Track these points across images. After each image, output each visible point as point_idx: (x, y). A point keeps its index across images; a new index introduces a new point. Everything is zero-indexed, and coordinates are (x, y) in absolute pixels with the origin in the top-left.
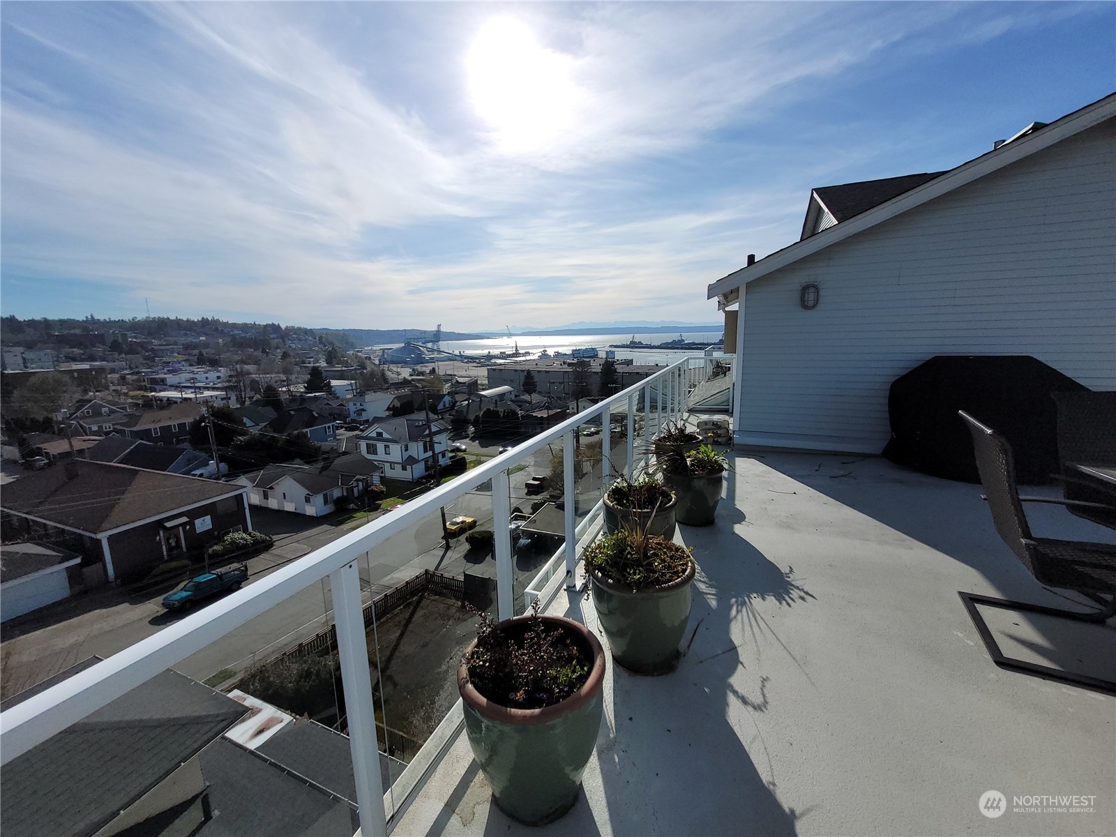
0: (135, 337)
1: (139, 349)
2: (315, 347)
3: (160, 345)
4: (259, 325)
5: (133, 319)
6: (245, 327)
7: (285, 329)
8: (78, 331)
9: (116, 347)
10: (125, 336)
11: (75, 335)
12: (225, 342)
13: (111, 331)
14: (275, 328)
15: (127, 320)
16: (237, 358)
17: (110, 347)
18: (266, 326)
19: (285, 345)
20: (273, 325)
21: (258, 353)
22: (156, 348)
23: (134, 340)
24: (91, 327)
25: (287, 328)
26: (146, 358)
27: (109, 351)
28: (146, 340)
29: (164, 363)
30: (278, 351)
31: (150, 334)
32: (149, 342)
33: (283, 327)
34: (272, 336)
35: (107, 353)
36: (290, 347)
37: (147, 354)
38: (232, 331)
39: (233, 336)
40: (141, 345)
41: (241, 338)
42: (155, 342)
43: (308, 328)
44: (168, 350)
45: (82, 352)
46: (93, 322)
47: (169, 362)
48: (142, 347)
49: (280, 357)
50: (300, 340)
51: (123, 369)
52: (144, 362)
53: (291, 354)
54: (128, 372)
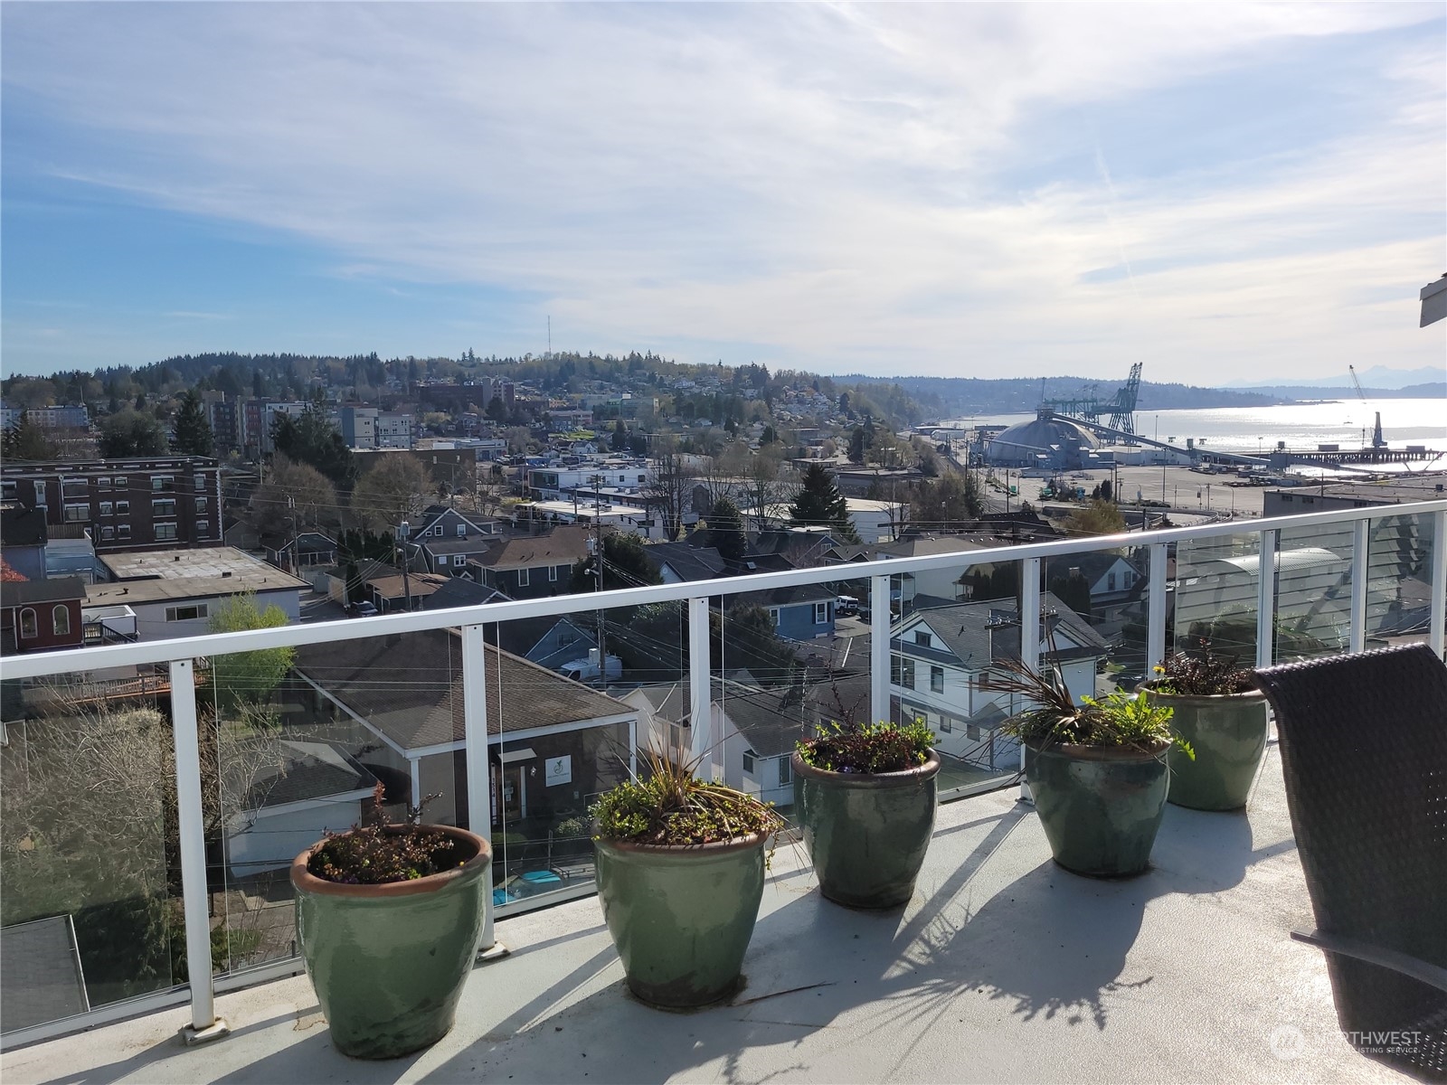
0: (525, 393)
1: (527, 414)
2: (830, 418)
3: (559, 409)
4: (728, 368)
5: (526, 359)
6: (703, 373)
7: (776, 377)
8: (449, 381)
9: (496, 411)
10: (510, 390)
11: (444, 388)
12: (663, 403)
13: (492, 380)
14: (756, 375)
15: (517, 360)
16: (679, 438)
17: (487, 412)
18: (739, 371)
19: (771, 413)
20: (754, 367)
21: (718, 431)
22: (552, 413)
23: (523, 398)
24: (466, 374)
25: (779, 376)
26: (535, 434)
27: (485, 419)
28: (539, 399)
29: (560, 444)
30: (757, 425)
31: (547, 386)
32: (544, 403)
33: (772, 373)
34: (749, 392)
35: (482, 421)
36: (780, 418)
37: (538, 425)
38: (678, 380)
39: (679, 392)
40: (532, 408)
41: (693, 396)
42: (553, 402)
43: (823, 375)
44: (568, 418)
45: (449, 418)
46: (471, 361)
47: (567, 444)
48: (532, 410)
49: (757, 440)
50: (801, 402)
51: (500, 453)
52: (532, 440)
53: (780, 434)
54: (505, 459)
